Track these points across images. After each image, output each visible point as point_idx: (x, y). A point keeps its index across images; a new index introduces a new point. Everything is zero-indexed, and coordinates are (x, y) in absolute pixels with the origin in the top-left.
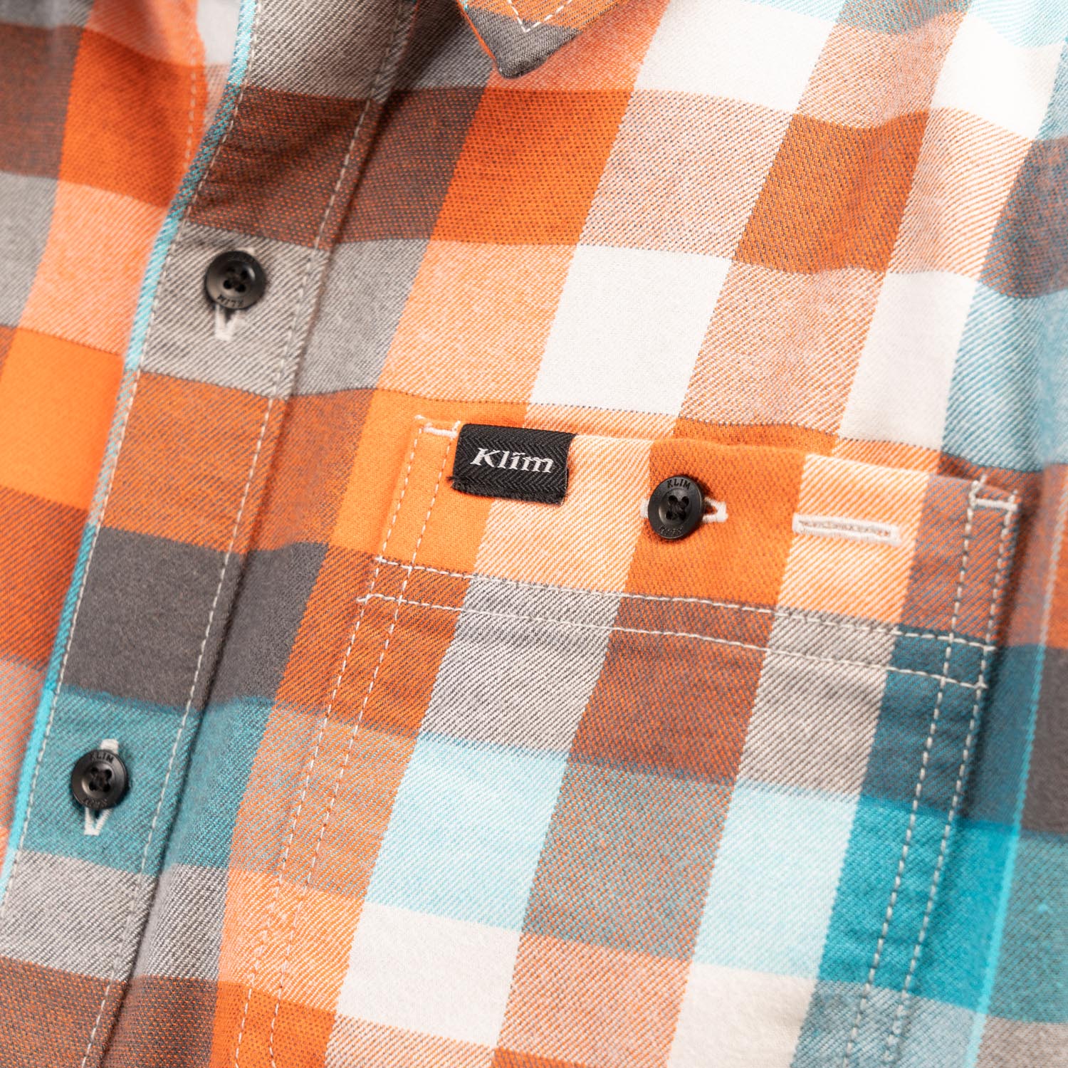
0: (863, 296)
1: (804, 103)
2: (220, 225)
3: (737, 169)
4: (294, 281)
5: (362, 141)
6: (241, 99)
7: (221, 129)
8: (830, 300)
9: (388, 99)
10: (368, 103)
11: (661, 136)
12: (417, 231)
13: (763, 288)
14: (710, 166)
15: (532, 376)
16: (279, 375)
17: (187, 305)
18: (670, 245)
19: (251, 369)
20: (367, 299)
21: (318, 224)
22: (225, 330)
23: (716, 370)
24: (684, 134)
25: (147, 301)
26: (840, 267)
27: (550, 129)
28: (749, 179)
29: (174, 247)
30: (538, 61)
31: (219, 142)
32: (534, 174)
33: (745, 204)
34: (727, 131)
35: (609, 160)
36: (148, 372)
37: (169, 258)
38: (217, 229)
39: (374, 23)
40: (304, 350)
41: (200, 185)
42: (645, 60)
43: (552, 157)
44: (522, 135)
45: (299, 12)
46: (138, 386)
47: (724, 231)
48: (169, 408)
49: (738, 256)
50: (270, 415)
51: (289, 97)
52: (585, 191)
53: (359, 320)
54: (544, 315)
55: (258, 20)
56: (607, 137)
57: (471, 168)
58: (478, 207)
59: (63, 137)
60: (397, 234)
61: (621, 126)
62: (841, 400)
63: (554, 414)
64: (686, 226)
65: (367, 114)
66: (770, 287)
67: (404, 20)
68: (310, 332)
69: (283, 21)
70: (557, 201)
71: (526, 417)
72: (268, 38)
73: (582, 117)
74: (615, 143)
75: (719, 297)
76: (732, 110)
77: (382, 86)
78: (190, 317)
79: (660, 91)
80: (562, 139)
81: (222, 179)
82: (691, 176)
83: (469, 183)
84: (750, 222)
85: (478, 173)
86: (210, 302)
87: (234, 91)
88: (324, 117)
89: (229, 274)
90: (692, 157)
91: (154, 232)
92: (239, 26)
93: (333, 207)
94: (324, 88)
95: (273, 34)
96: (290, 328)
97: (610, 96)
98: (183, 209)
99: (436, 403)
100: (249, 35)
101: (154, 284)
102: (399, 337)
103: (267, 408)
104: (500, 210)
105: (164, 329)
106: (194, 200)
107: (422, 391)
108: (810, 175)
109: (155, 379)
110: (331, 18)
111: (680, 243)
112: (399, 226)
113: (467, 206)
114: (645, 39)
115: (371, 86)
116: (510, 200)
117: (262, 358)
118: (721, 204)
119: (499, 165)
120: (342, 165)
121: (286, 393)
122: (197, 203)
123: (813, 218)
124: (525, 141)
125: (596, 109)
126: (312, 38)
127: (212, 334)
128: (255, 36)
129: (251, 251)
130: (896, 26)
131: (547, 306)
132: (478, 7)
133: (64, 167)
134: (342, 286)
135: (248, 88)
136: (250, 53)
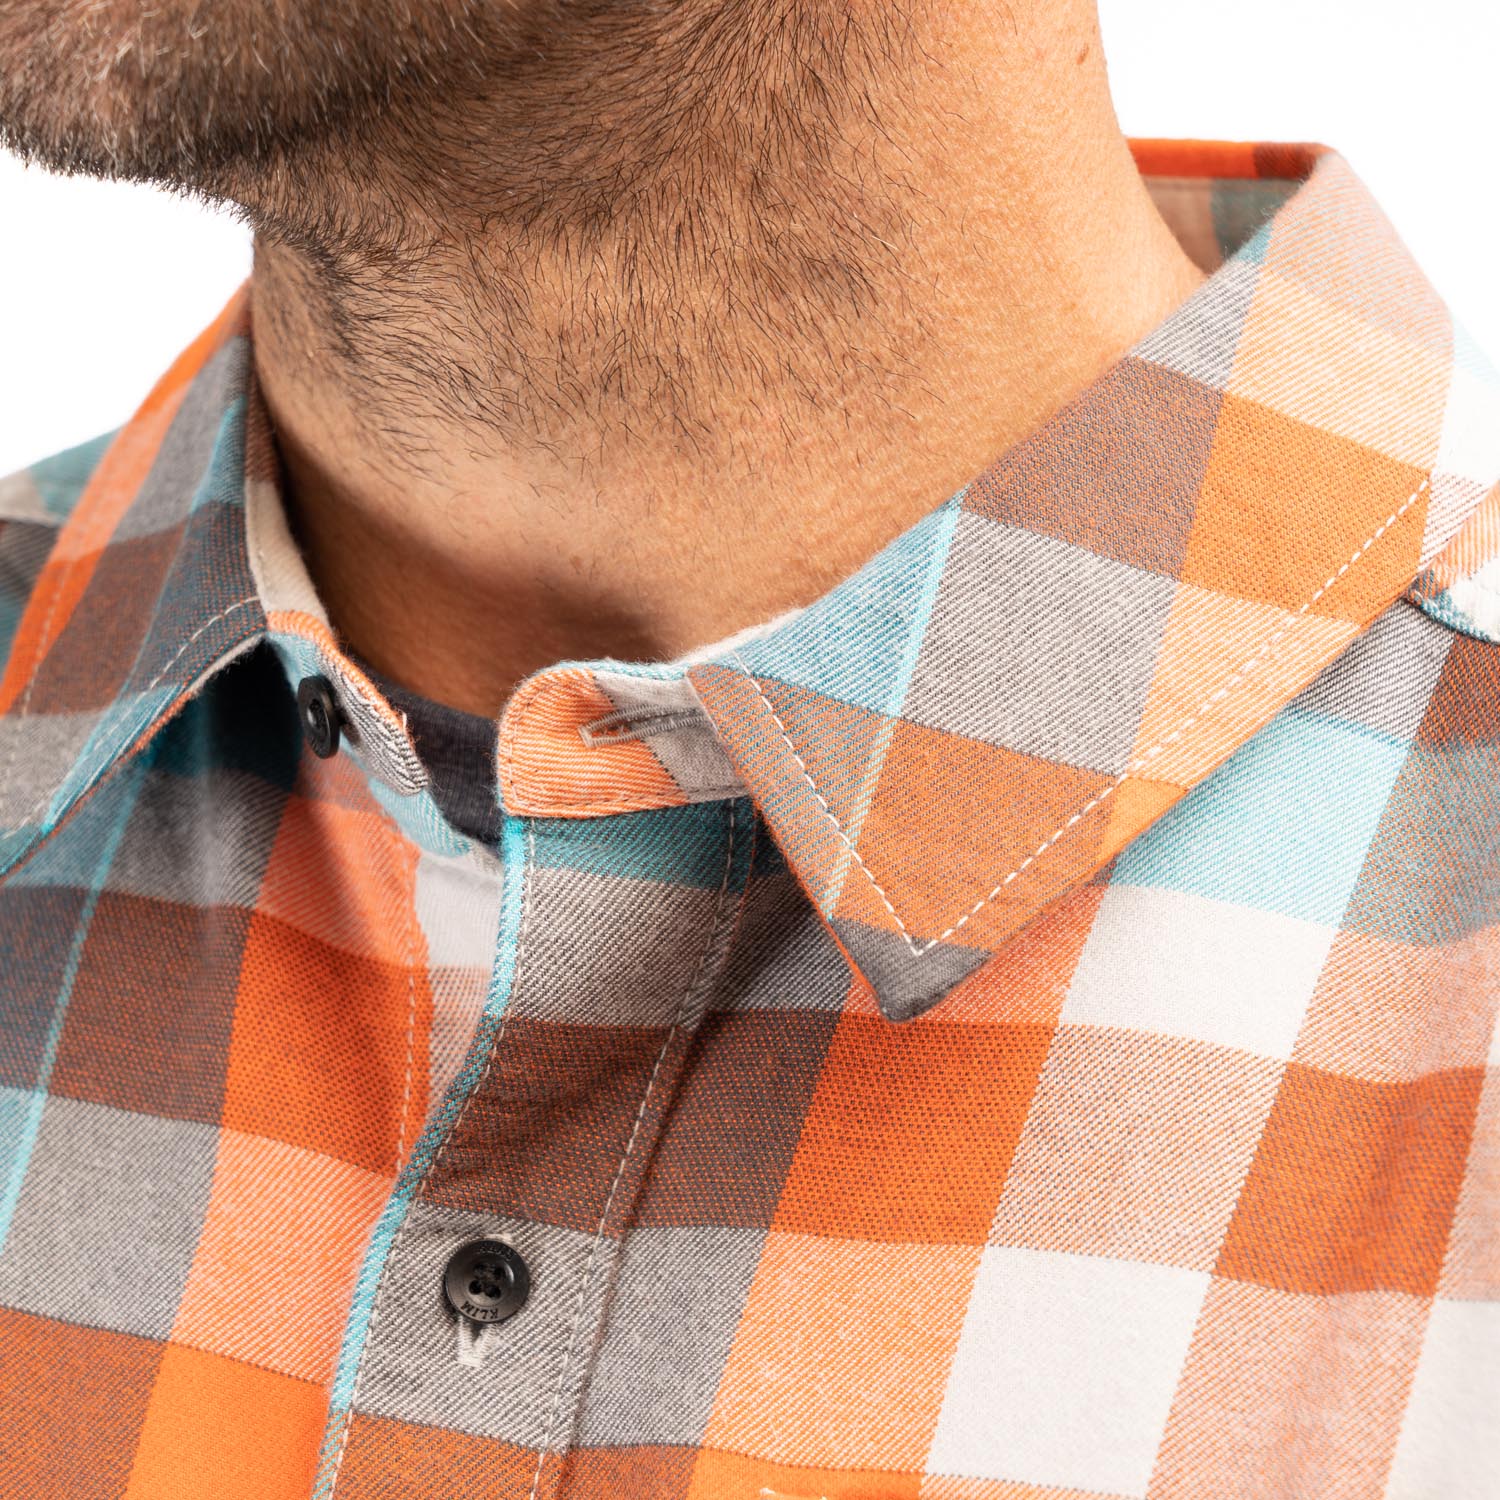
0: (1403, 1332)
1: (1301, 1045)
2: (465, 1205)
3: (1212, 1143)
4: (570, 1282)
5: (663, 1082)
6: (502, 1035)
7: (474, 1077)
8: (1355, 1336)
9: (701, 1026)
10: (673, 1031)
11: (1100, 1092)
12: (750, 1216)
13: (1257, 1316)
14: (1174, 1137)
15: (927, 1435)
16: (552, 1418)
17: (418, 1317)
18: (1121, 1250)
19: (512, 1410)
20: (677, 1312)
21: (603, 1201)
22: (472, 1352)
23: (1196, 1434)
24: (1134, 1090)
25: (362, 1313)
26: (1368, 1289)
27: (940, 1077)
28: (1230, 1157)
29: (400, 1236)
30: (937, 997)
31: (469, 1094)
32: (919, 1140)
33: (1226, 1194)
34: (1195, 1088)
35: (1026, 1124)
36: (364, 1414)
37: (394, 1253)
38: (461, 1211)
39: (685, 924)
40: (587, 1382)
41: (440, 1152)
42: (1072, 981)
43: (943, 1118)
44: (899, 1084)
45: (583, 912)
46: (351, 1435)
47: (1198, 1232)
48: (395, 1465)
49: (1220, 1270)
50: (542, 1476)
51: (567, 1030)
52: (993, 1168)
53: (668, 1343)
54: (944, 1346)
55: (525, 925)
56: (1022, 1091)
57: (826, 1128)
58: (838, 1185)
59: (227, 1065)
60: (720, 1220)
61: (1042, 1076)
62: (1379, 1482)
63: (961, 1490)
64: (1142, 1223)
65: (671, 1046)
66: (1267, 1313)
67: (726, 919)
68: (595, 1355)
69: (563, 926)
70: (954, 1181)
71: (920, 1493)
72: (541, 950)
73: (985, 1061)
74: (1035, 1100)
75: (1195, 1328)
76: (1201, 1056)
77: (693, 1007)
78: (422, 1334)
79: (1097, 1026)
80: (957, 1091)
81: (472, 1142)
82: (1147, 1150)
83: (824, 1150)
84: (1234, 1219)
85: (837, 1135)
86: (451, 1311)
87: (493, 1026)
88: (612, 1052)
89: (477, 1272)
90: (1146, 1124)
91: (374, 1218)
92: (500, 935)
93: (623, 1176)
94: (615, 1015)
95: (547, 944)
96: (566, 1349)
97: (1025, 1032)
98: (415, 1184)
99: (790, 1470)
100: (514, 946)
101: (373, 1288)
102: (731, 1373)
103: (536, 1466)
104: (871, 1192)
105: (386, 1352)
106: (431, 1172)
107: (770, 1453)
108: (1316, 1150)
109: (375, 1423)
110: (627, 919)
111: (1135, 1247)
112: (723, 1208)
113: (821, 1183)
114: (1072, 953)
115: (678, 1008)
116: (885, 1177)
117: (527, 1393)
118: (1191, 1193)
119: (866, 1126)
120: (636, 1117)
121: (563, 1444)
122: (435, 1175)
123: (1323, 1213)
124: (904, 1093)
125: (1005, 1050)
126: (601, 948)
127: (454, 1358)
128: (523, 948)
129: (507, 1238)
130: (1423, 934)
131: (945, 1332)
132: (847, 917)
133: (228, 1109)
134: (640, 1290)
135: (511, 1020)
136: (516, 972)
